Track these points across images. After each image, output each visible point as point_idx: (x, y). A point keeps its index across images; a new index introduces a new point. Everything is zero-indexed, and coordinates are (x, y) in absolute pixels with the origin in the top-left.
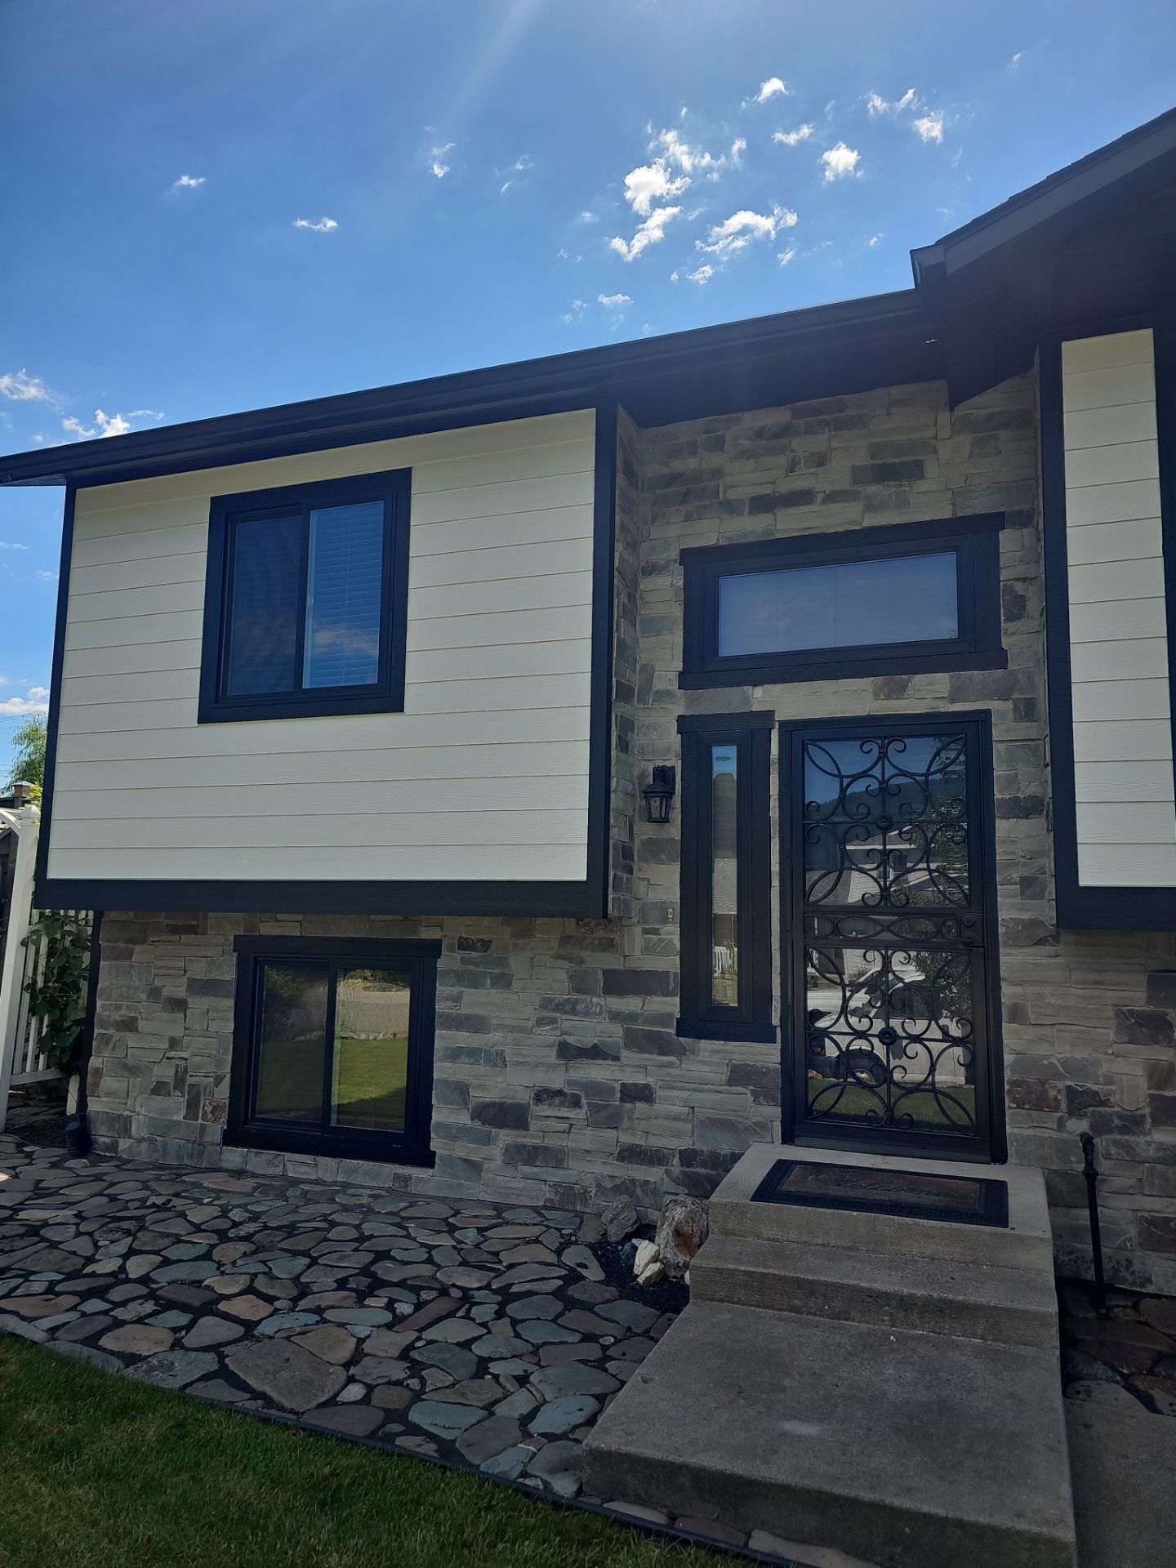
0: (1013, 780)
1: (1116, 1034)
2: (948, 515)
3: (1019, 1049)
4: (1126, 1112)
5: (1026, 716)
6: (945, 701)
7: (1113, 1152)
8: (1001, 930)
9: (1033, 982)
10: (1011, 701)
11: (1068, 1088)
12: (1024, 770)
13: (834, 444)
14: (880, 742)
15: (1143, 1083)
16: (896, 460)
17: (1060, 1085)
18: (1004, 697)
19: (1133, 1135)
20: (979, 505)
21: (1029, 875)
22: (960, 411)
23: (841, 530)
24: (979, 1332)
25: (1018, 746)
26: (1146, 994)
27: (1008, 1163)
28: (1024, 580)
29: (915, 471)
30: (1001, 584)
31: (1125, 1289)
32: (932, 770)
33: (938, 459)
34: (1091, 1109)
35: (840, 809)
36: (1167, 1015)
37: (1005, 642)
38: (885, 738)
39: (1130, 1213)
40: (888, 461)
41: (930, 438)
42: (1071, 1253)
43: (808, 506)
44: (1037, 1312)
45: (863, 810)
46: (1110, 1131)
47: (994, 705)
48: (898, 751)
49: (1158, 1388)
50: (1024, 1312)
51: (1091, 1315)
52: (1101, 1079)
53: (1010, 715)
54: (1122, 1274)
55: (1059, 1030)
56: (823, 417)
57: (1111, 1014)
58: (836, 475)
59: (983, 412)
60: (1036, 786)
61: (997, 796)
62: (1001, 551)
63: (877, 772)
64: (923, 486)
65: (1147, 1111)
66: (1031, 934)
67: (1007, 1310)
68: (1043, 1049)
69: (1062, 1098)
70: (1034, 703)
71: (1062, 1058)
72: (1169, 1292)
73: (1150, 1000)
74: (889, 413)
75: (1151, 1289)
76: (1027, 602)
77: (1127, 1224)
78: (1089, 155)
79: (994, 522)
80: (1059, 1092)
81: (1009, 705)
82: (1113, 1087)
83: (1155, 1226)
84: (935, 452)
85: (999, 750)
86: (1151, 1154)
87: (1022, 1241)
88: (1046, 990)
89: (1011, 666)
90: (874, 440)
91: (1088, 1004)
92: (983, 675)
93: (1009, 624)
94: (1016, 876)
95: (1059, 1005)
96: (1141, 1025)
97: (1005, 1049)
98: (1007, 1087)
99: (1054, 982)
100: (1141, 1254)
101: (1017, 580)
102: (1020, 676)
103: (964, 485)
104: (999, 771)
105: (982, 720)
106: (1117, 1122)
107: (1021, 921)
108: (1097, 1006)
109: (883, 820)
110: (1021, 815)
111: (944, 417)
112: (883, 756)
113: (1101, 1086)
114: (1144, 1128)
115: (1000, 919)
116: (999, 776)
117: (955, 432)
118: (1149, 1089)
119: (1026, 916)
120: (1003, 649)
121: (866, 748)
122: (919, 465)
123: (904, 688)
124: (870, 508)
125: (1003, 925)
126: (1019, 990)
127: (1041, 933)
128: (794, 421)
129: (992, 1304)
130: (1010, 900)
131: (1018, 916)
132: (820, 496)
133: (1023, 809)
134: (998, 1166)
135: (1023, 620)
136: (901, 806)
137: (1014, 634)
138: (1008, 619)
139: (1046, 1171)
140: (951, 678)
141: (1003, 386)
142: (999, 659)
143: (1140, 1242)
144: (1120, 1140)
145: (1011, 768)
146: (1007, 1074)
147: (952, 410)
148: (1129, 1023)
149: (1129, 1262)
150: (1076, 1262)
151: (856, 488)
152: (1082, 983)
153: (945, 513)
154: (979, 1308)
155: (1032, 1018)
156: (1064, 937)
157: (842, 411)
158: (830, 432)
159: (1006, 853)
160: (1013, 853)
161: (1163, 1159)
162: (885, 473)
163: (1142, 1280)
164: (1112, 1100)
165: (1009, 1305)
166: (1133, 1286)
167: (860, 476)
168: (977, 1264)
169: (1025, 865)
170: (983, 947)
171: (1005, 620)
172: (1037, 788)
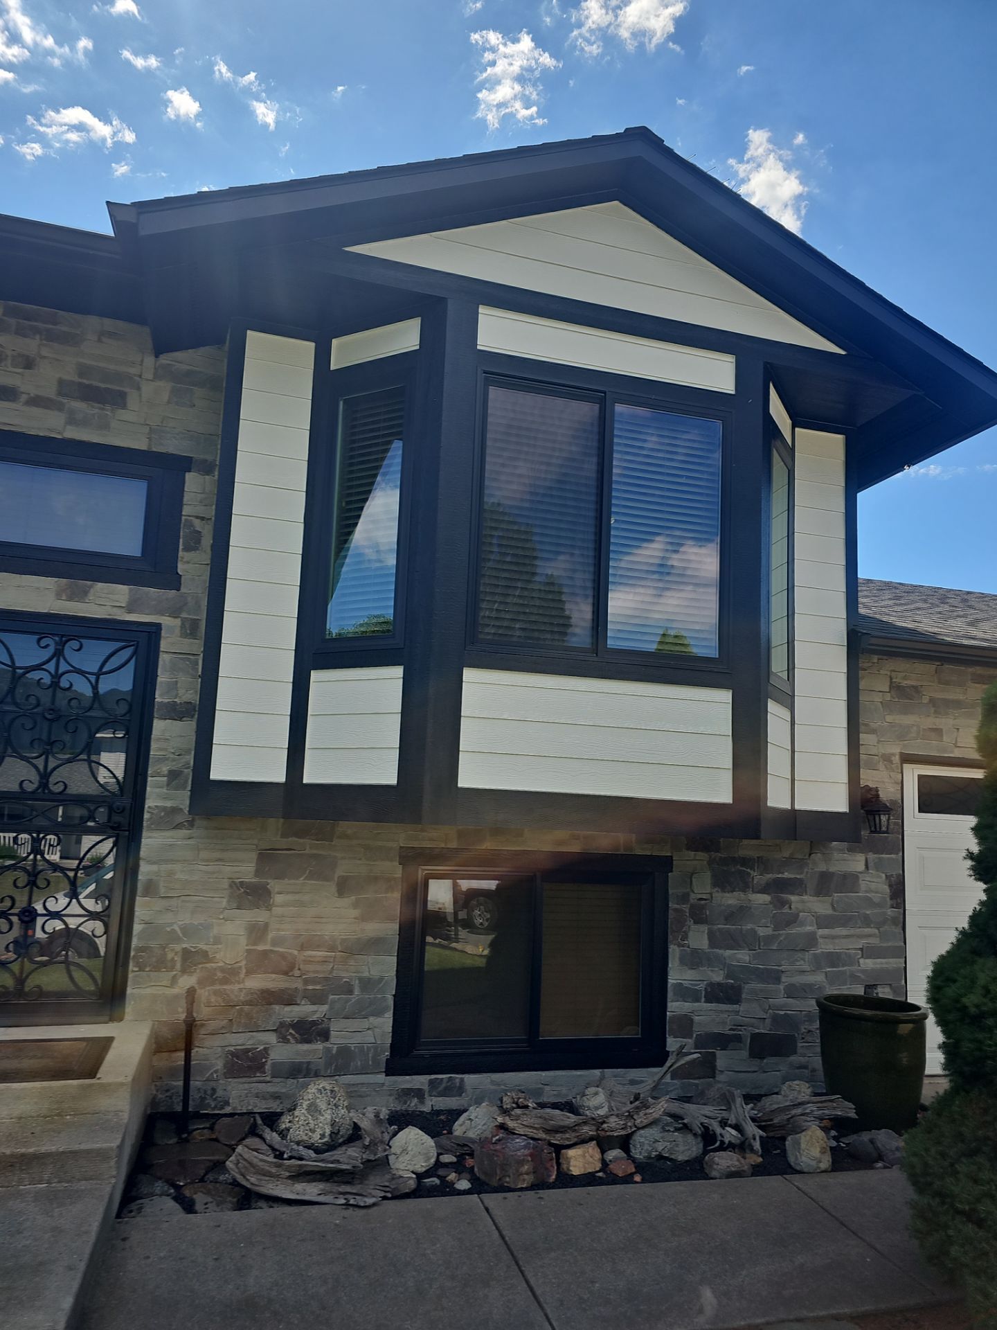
0: (173, 686)
1: (228, 902)
2: (144, 448)
3: (147, 919)
4: (227, 965)
5: (191, 634)
6: (123, 610)
7: (213, 1000)
8: (146, 816)
9: (167, 861)
10: (179, 619)
11: (185, 950)
12: (183, 679)
13: (45, 352)
14: (57, 639)
15: (243, 941)
16: (103, 385)
17: (178, 948)
18: (174, 615)
19: (230, 984)
20: (172, 446)
21: (177, 769)
22: (165, 359)
23: (41, 434)
24: (46, 1177)
25: (181, 659)
26: (255, 868)
27: (124, 1020)
28: (202, 519)
29: (119, 400)
30: (183, 518)
31: (207, 1114)
32: (104, 670)
33: (140, 396)
34: (200, 966)
35: (9, 699)
36: (268, 885)
37: (181, 568)
38: (63, 636)
39: (220, 1049)
40: (95, 383)
41: (135, 375)
42: (167, 1091)
43: (10, 403)
44: (100, 1149)
45: (33, 700)
46: (213, 983)
47: (165, 621)
48: (75, 650)
49: (201, 1192)
50: (88, 1152)
51: (173, 1141)
52: (212, 940)
53: (178, 631)
54: (207, 1101)
55: (183, 901)
56: (36, 324)
57: (226, 885)
58: (44, 380)
59: (185, 367)
60: (191, 694)
61: (158, 699)
62: (186, 489)
63: (51, 666)
64: (123, 414)
65: (243, 963)
66: (168, 819)
67: (74, 1153)
68: (168, 918)
69: (178, 959)
70: (198, 624)
71: (182, 925)
72: (241, 1110)
73: (258, 873)
74: (100, 340)
75: (228, 1110)
76: (202, 538)
77: (217, 1059)
78: (262, 184)
79: (182, 464)
80: (176, 953)
81: (178, 622)
82: (220, 946)
83: (238, 1057)
84: (139, 389)
85: (164, 659)
86: (241, 998)
87: (106, 1089)
88: (177, 867)
89: (183, 590)
90: (81, 360)
91: (209, 878)
92: (158, 592)
93: (185, 553)
94: (165, 770)
95: (186, 880)
96: (248, 894)
97: (136, 920)
98: (132, 953)
99: (185, 861)
100: (224, 1082)
101: (197, 517)
102: (189, 599)
103: (160, 424)
104: (162, 678)
105: (153, 633)
106: (220, 975)
107: (164, 809)
108: (217, 880)
109: (51, 712)
110: (176, 718)
111: (150, 361)
112: (58, 654)
113: (210, 946)
114: (239, 978)
115: (146, 806)
116: (161, 682)
117: (156, 377)
118: (247, 945)
119: (169, 804)
120: (178, 573)
121: (43, 643)
122: (123, 395)
123: (86, 593)
124: (72, 421)
125: (148, 812)
126: (155, 868)
127: (179, 819)
128: (5, 318)
129: (61, 1150)
130: (158, 790)
131: (162, 804)
132: (24, 398)
133: (177, 712)
134: (115, 1024)
135: (198, 552)
136: (71, 700)
137: (188, 562)
138: (187, 549)
139: (156, 1023)
140: (130, 590)
141: (203, 351)
142: (174, 582)
143: (225, 1073)
144: (220, 989)
145: (172, 676)
146: (135, 942)
147: (157, 356)
148: (239, 892)
149: (214, 1090)
150: (171, 1098)
151: (60, 399)
152: (208, 861)
153: (140, 444)
154: (48, 1155)
155: (162, 892)
156: (198, 822)
157: (55, 324)
158: (41, 340)
159: (160, 749)
160: (165, 750)
161: (251, 1001)
162: (91, 394)
163: (221, 1103)
164: (218, 957)
165: (76, 1147)
166: (214, 1110)
167: (64, 388)
168: (62, 1116)
169: (174, 760)
170: (128, 831)
171: (183, 549)
172: (192, 696)
